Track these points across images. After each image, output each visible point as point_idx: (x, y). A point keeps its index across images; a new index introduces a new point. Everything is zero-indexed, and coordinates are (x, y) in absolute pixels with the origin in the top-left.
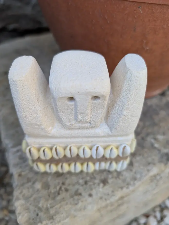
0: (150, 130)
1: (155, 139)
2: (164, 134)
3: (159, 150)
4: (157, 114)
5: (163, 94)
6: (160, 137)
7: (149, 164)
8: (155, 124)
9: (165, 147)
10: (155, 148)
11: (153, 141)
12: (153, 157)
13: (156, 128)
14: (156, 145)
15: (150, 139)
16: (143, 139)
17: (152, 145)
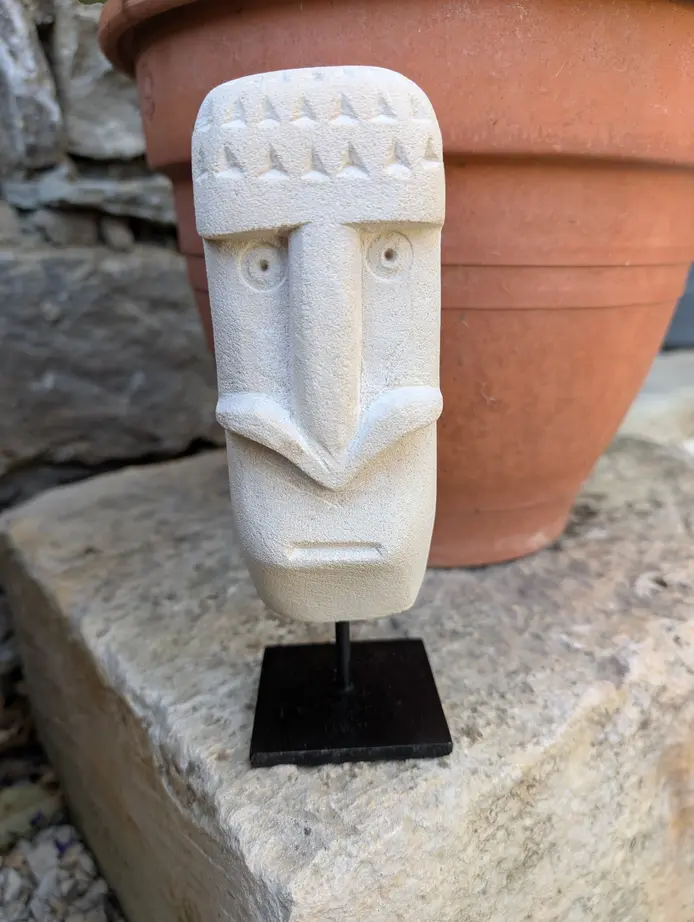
0: (548, 619)
1: (569, 634)
2: (588, 621)
3: (589, 654)
4: (556, 586)
5: (556, 547)
6: (582, 629)
7: (574, 683)
8: (556, 606)
9: (602, 647)
10: (577, 651)
11: (565, 638)
12: (578, 670)
13: (563, 614)
14: (577, 645)
15: (556, 636)
16: (537, 637)
17: (568, 646)
